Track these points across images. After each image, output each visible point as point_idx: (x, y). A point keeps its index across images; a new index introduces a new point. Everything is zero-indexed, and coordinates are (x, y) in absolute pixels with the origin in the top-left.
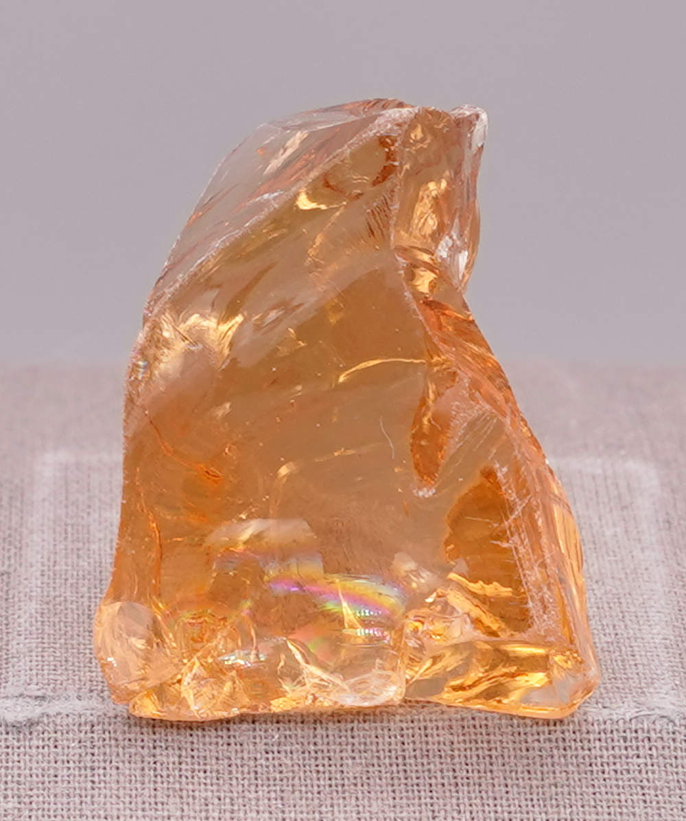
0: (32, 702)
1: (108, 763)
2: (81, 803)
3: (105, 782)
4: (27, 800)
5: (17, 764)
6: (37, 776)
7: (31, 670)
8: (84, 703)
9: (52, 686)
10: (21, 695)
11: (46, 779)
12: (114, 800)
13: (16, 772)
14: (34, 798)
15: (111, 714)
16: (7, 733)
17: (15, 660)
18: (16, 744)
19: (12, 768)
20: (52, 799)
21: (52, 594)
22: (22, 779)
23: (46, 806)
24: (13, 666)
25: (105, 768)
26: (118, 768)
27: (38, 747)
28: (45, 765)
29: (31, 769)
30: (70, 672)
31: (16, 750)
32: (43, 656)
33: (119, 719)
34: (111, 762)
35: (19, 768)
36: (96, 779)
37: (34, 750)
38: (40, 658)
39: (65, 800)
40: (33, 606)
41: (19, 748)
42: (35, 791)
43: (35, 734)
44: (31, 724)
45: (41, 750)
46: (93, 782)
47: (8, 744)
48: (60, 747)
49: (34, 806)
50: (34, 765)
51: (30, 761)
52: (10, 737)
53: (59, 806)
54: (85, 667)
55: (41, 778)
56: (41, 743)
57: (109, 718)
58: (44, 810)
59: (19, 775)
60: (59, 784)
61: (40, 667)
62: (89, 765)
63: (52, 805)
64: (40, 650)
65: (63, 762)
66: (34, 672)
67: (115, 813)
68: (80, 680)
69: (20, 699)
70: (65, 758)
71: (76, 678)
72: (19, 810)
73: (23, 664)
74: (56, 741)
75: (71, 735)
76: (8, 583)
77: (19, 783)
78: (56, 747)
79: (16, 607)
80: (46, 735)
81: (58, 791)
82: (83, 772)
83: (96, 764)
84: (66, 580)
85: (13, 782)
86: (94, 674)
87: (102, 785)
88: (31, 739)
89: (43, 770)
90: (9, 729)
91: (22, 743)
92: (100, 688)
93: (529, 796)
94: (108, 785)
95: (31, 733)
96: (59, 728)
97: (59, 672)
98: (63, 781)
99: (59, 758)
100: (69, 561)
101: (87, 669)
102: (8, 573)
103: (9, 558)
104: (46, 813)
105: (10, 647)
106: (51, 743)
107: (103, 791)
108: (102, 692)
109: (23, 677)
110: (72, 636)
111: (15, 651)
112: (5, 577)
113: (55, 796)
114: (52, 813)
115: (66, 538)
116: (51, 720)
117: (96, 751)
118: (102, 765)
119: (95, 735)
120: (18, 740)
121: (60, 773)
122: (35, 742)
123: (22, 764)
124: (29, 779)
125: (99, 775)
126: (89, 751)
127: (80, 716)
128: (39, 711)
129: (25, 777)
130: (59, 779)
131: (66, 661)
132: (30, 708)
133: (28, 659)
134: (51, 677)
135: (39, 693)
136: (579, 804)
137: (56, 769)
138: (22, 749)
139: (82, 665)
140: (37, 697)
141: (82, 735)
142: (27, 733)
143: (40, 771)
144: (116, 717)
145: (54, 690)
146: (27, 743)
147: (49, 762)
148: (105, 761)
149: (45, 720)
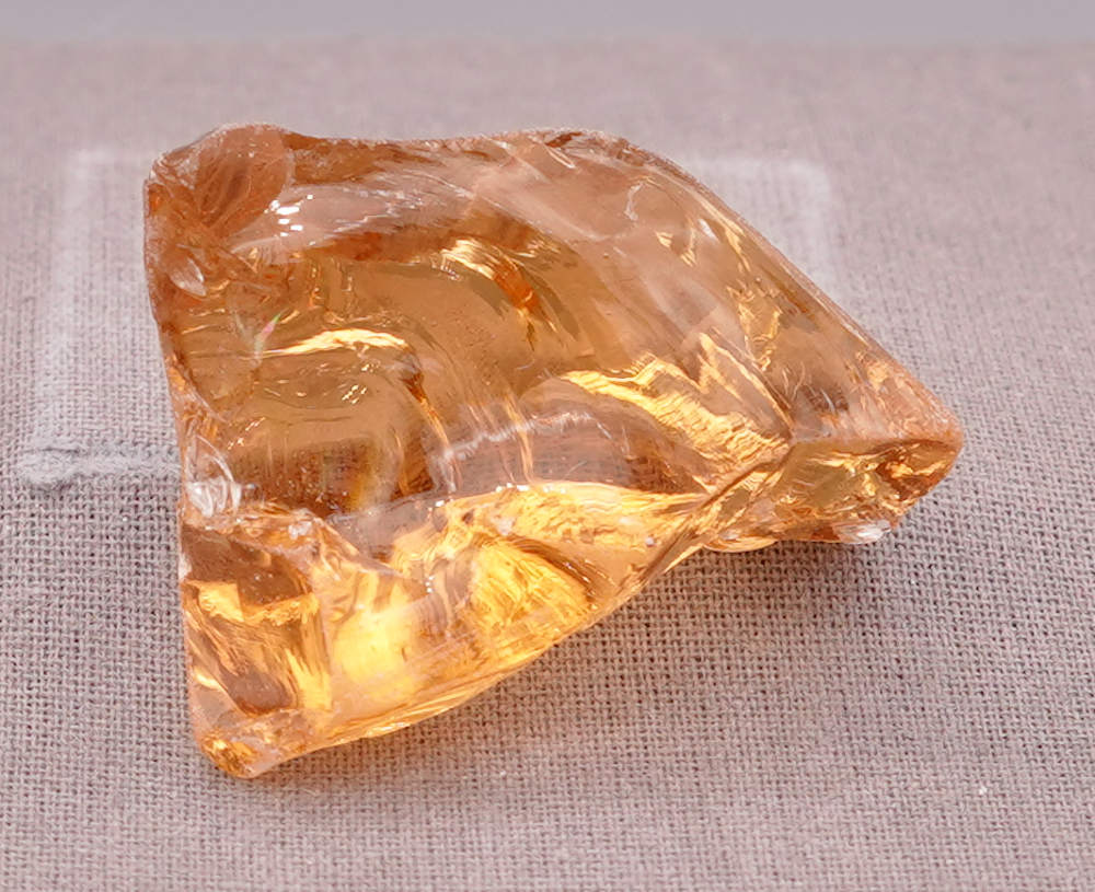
0: (62, 457)
1: (156, 541)
2: (124, 591)
3: (153, 566)
4: (57, 584)
5: (45, 537)
6: (69, 553)
7: (61, 417)
8: (128, 460)
9: (87, 437)
10: (49, 449)
11: (81, 558)
12: (164, 590)
13: (43, 547)
14: (66, 583)
15: (160, 474)
16: (33, 498)
17: (42, 405)
18: (43, 512)
19: (39, 543)
20: (88, 584)
21: (88, 325)
22: (51, 557)
23: (80, 593)
24: (40, 413)
25: (152, 548)
26: (168, 548)
27: (70, 517)
28: (79, 540)
29: (62, 545)
30: (110, 420)
31: (43, 519)
32: (76, 401)
33: (170, 482)
34: (160, 539)
35: (48, 543)
36: (142, 561)
37: (66, 520)
38: (72, 403)
39: (104, 587)
40: (65, 340)
41: (47, 517)
42: (67, 573)
43: (66, 499)
44: (63, 487)
45: (74, 521)
46: (138, 565)
47: (34, 511)
48: (97, 518)
49: (65, 592)
50: (66, 540)
51: (61, 534)
52: (36, 502)
53: (97, 593)
54: (128, 413)
55: (74, 558)
56: (74, 512)
57: (158, 480)
58: (77, 598)
59: (48, 552)
60: (97, 566)
61: (72, 414)
62: (133, 542)
63: (88, 592)
64: (72, 393)
65: (101, 537)
66: (65, 420)
67: (165, 607)
68: (121, 430)
69: (49, 454)
70: (104, 532)
71: (117, 427)
72: (47, 597)
73: (52, 410)
74: (92, 509)
75: (110, 502)
76: (33, 312)
77: (47, 562)
78: (92, 517)
79: (44, 341)
80: (80, 500)
81: (95, 574)
82: (125, 551)
83: (141, 542)
84: (105, 307)
85: (39, 561)
86: (138, 423)
87: (150, 570)
88: (62, 506)
89: (77, 546)
90: (35, 492)
91: (50, 511)
92: (145, 440)
93: (670, 586)
94: (156, 571)
95: (62, 498)
96: (96, 492)
97: (95, 420)
98: (101, 562)
99: (97, 532)
100: (109, 284)
101: (130, 417)
102: (34, 299)
103: (35, 281)
104: (80, 601)
105: (35, 389)
106: (87, 512)
107: (150, 578)
108: (149, 445)
109: (51, 426)
110: (112, 376)
111: (41, 394)
112: (30, 303)
113: (92, 580)
114: (87, 602)
115: (104, 257)
116: (86, 481)
117: (141, 523)
118: (149, 542)
119: (141, 503)
120: (47, 508)
121: (97, 551)
122: (66, 511)
123: (51, 538)
124: (60, 557)
125: (145, 557)
126: (133, 523)
127: (122, 478)
128: (71, 470)
129: (55, 554)
130: (96, 559)
131: (105, 406)
132: (60, 465)
133: (58, 404)
134: (86, 426)
135: (72, 447)
136: (732, 594)
137: (92, 546)
138: (51, 519)
139: (124, 411)
140: (69, 451)
141: (125, 502)
142: (57, 499)
143: (73, 547)
144: (165, 479)
145: (90, 443)
146: (57, 511)
147: (84, 537)
148: (152, 538)
149: (79, 481)
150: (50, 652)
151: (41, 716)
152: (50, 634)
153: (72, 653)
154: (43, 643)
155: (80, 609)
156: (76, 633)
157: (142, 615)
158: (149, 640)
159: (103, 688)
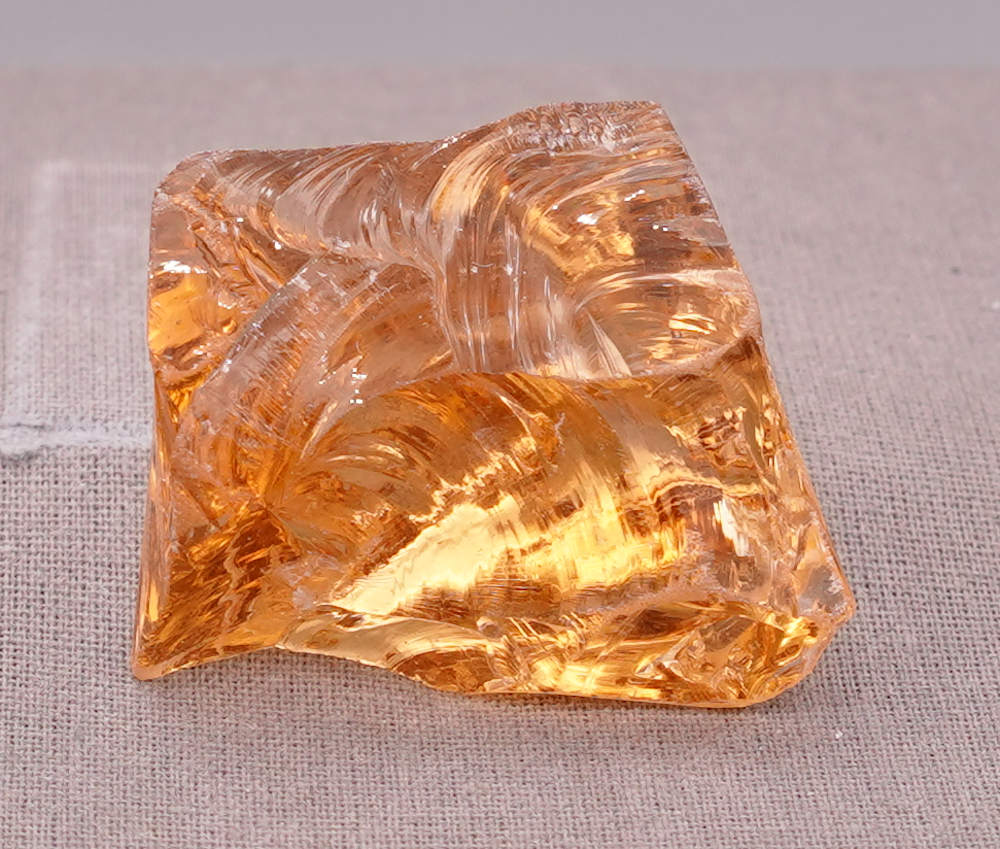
0: (29, 431)
1: (112, 502)
2: (83, 547)
3: (109, 523)
4: (25, 542)
5: (14, 501)
6: (36, 515)
7: (29, 397)
8: (88, 435)
9: (52, 414)
10: (19, 425)
11: (46, 519)
12: (119, 544)
13: (13, 510)
14: (33, 541)
15: (116, 446)
16: (4, 467)
17: (12, 386)
18: (13, 478)
19: (9, 506)
20: (52, 542)
21: (53, 315)
22: (20, 518)
23: (46, 549)
24: (10, 393)
26: (123, 508)
27: (37, 483)
28: (45, 503)
29: (29, 507)
30: (72, 399)
31: (13, 485)
32: (42, 382)
33: (125, 452)
34: (115, 500)
35: (17, 506)
36: (100, 519)
37: (33, 486)
38: (39, 384)
39: (66, 543)
40: (32, 328)
41: (16, 483)
42: (33, 533)
43: (34, 468)
44: (30, 457)
45: (40, 486)
46: (96, 523)
47: (5, 479)
48: (60, 483)
49: (33, 549)
50: (33, 503)
51: (29, 498)
52: (7, 471)
53: (60, 549)
54: (87, 393)
55: (40, 518)
56: (40, 478)
57: (114, 450)
58: (43, 554)
59: (17, 514)
60: (60, 524)
61: (39, 393)
62: (92, 503)
63: (52, 549)
64: (39, 375)
65: (64, 499)
66: (33, 399)
67: (120, 561)
68: (82, 408)
69: (19, 429)
70: (66, 495)
71: (78, 406)
72: (16, 553)
73: (21, 390)
74: (56, 476)
75: (72, 470)
76: (5, 303)
77: (16, 522)
78: (56, 483)
79: (14, 329)
80: (46, 469)
81: (59, 533)
83: (99, 503)
84: (68, 300)
85: (10, 521)
86: (97, 402)
87: (106, 527)
88: (30, 474)
89: (43, 508)
90: (6, 462)
91: (20, 478)
92: (103, 417)
94: (112, 528)
95: (29, 467)
96: (60, 461)
97: (59, 399)
98: (64, 521)
99: (60, 496)
100: (71, 280)
101: (90, 396)
102: (5, 291)
104: (45, 557)
105: (7, 372)
106: (51, 479)
107: (107, 535)
108: (106, 421)
109: (20, 405)
110: (74, 360)
111: (12, 376)
113: (56, 538)
114: (52, 558)
115: (67, 255)
116: (51, 452)
117: (99, 487)
118: (106, 503)
119: (99, 471)
120: (16, 475)
121: (60, 512)
122: (33, 477)
123: (20, 502)
124: (27, 518)
125: (103, 515)
126: (92, 486)
127: (82, 450)
128: (38, 443)
129: (24, 516)
130: (59, 519)
131: (68, 387)
132: (29, 438)
133: (26, 385)
134: (52, 404)
135: (38, 423)
137: (56, 507)
138: (20, 485)
139: (84, 391)
140: (36, 427)
141: (85, 469)
142: (26, 467)
143: (39, 509)
144: (121, 450)
145: (54, 418)
146: (25, 478)
147: (49, 500)
148: (109, 500)
149: (45, 452)
150: (19, 603)
151: (11, 660)
152: (19, 587)
153: (38, 604)
154: (13, 595)
155: (46, 564)
156: (42, 585)
157: (99, 568)
158: (106, 592)
159: (66, 635)
